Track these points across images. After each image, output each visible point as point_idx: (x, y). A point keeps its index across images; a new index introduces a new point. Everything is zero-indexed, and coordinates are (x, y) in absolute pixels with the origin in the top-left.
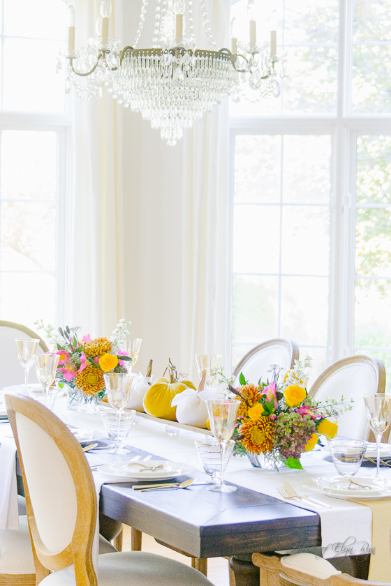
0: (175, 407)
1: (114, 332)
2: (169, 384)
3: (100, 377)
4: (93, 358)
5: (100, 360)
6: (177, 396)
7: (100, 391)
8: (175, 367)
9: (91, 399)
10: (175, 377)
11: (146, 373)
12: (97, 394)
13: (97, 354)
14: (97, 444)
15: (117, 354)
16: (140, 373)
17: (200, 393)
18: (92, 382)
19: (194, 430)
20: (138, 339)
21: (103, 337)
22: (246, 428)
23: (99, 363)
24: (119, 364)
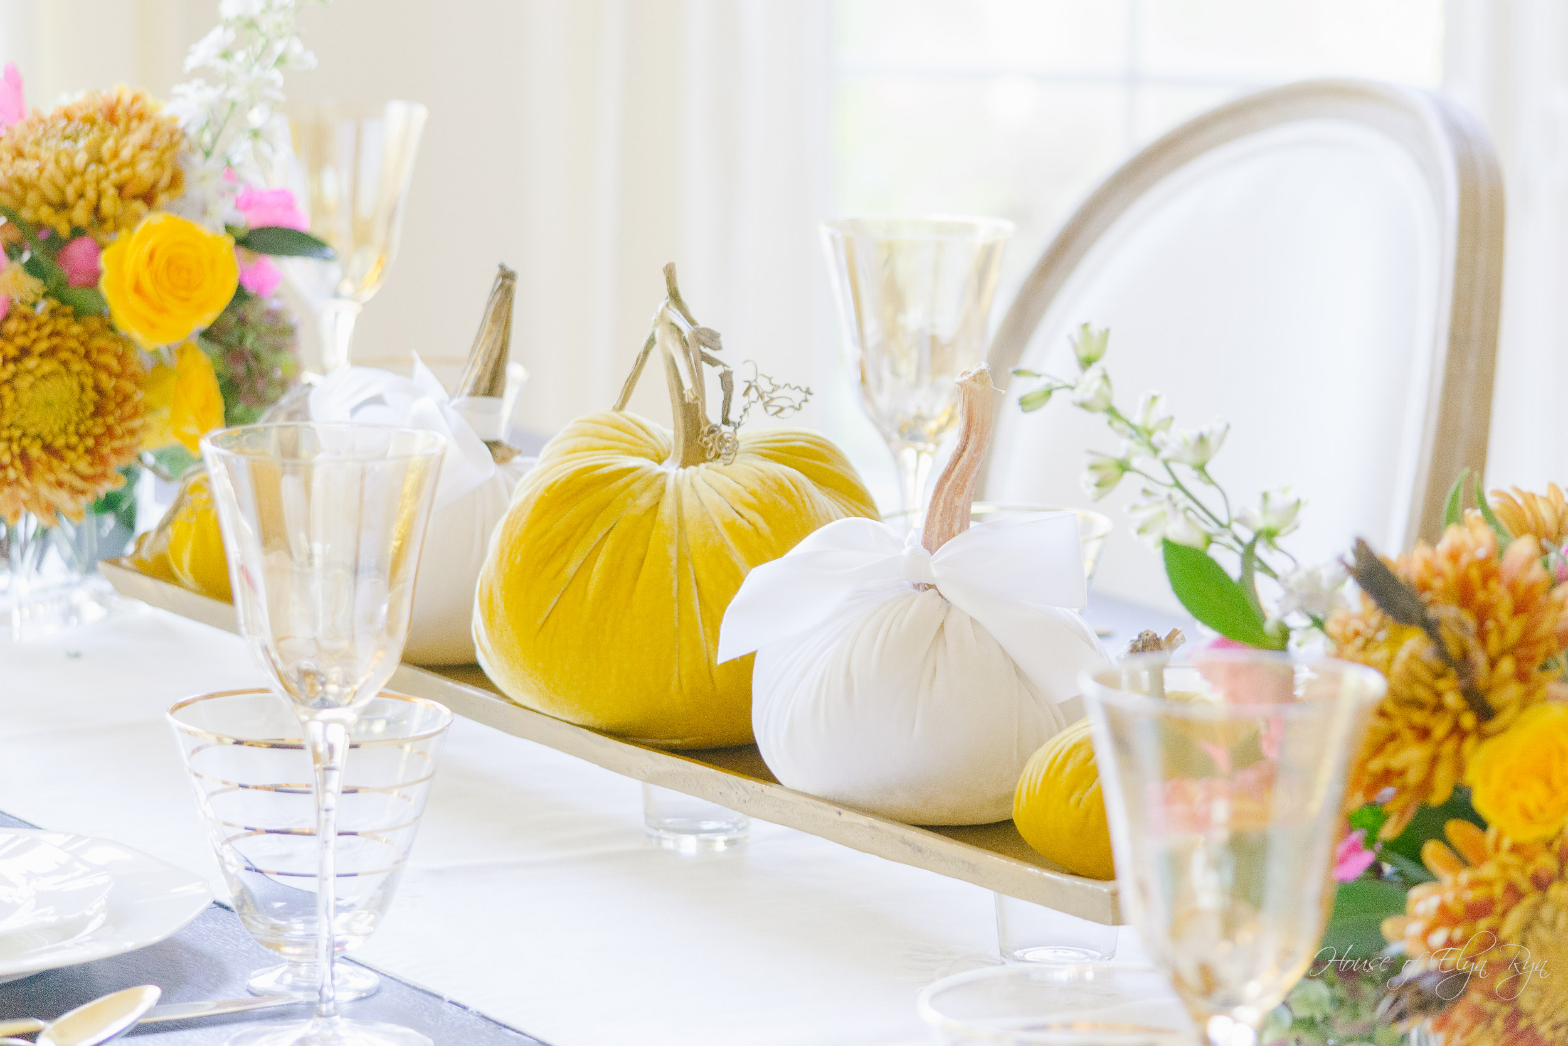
0: (744, 666)
1: (204, 51)
2: (671, 469)
3: (107, 383)
4: (55, 245)
5: (105, 260)
6: (757, 578)
7: (106, 488)
8: (711, 338)
9: (43, 535)
10: (713, 413)
11: (473, 372)
12: (84, 501)
13: (81, 214)
14: (151, 994)
15: (226, 211)
16: (421, 370)
17: (949, 550)
18: (48, 424)
19: (917, 858)
20: (396, 111)
21: (121, 90)
22: (1476, 911)
23: (105, 285)
24: (241, 295)
